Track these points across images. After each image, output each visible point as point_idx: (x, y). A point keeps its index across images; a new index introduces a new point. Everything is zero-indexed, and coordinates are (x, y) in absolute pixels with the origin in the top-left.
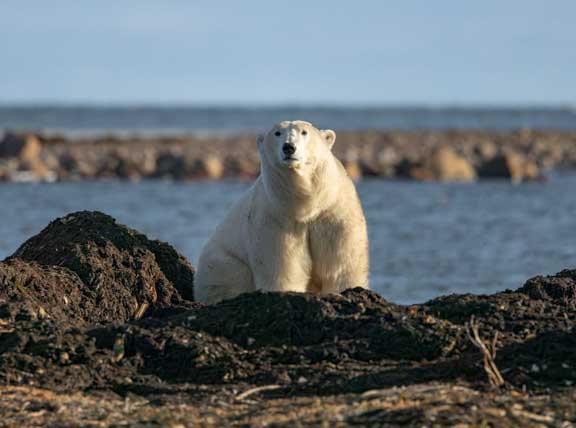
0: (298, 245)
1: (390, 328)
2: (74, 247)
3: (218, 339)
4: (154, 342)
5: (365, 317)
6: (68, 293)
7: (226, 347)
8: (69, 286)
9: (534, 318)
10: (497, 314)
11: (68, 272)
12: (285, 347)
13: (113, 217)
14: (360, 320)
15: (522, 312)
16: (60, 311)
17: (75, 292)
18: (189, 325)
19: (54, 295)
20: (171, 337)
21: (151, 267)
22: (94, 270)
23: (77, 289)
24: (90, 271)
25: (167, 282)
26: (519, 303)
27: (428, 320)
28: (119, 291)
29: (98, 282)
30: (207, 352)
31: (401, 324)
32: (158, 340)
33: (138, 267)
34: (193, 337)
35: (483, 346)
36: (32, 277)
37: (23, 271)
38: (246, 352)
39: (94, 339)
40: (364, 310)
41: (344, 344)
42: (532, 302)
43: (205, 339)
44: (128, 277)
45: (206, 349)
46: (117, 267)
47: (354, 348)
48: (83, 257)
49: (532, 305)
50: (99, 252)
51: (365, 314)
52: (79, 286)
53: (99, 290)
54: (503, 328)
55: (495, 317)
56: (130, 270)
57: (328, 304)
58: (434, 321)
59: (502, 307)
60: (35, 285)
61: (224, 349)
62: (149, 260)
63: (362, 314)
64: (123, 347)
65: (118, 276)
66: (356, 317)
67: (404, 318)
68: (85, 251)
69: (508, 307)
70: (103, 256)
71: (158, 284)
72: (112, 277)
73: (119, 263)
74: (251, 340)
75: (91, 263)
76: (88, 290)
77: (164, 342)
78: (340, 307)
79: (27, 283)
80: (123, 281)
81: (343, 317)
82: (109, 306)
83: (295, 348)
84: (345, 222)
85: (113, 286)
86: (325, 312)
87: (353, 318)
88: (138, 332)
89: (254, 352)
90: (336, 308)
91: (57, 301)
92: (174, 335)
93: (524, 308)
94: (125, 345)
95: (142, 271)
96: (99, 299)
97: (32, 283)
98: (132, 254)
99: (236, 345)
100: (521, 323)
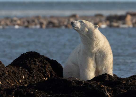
0: (92, 60)
1: (91, 88)
2: (27, 62)
3: (42, 92)
4: (23, 93)
5: (84, 85)
6: (24, 75)
7: (44, 94)
8: (25, 73)
9: (132, 85)
10: (122, 84)
11: (24, 69)
12: (60, 94)
13: (39, 53)
14: (82, 86)
15: (129, 84)
16: (6, 82)
17: (26, 75)
18: (34, 88)
19: (20, 76)
20: (28, 91)
21: (49, 67)
22: (32, 68)
23: (27, 74)
24: (31, 69)
25: (53, 72)
26: (129, 81)
27: (102, 86)
28: (39, 74)
29: (33, 72)
30: (38, 96)
31: (94, 87)
32: (24, 92)
33: (45, 67)
34: (35, 91)
35: (109, 95)
36: (14, 71)
37: (11, 69)
38: (49, 95)
39: (6, 92)
40: (84, 83)
41: (77, 93)
42: (133, 80)
43: (38, 92)
44: (42, 70)
45: (38, 94)
46: (39, 67)
47: (80, 94)
48: (29, 65)
49: (133, 82)
50: (34, 63)
51: (84, 84)
52: (28, 73)
53: (33, 74)
54: (123, 88)
55: (122, 85)
56: (43, 69)
57: (74, 82)
58: (103, 86)
59: (124, 82)
60: (14, 73)
61: (43, 95)
62: (49, 65)
63: (83, 84)
64: (14, 94)
65: (39, 70)
66: (81, 85)
67: (95, 86)
68: (30, 63)
69: (126, 82)
70: (35, 64)
71: (51, 72)
72: (37, 70)
73: (40, 67)
74: (51, 92)
75: (31, 66)
76: (30, 74)
77: (26, 93)
78: (77, 82)
79: (12, 72)
80: (41, 72)
81: (78, 85)
82: (36, 79)
83: (63, 94)
84: (106, 53)
85: (37, 73)
86: (73, 84)
87: (81, 86)
88: (19, 90)
89: (52, 95)
90: (76, 83)
91: (21, 77)
92: (29, 91)
93: (130, 82)
94: (15, 93)
95: (46, 69)
96: (33, 77)
97: (14, 72)
98: (43, 64)
99: (47, 94)
100: (129, 87)
